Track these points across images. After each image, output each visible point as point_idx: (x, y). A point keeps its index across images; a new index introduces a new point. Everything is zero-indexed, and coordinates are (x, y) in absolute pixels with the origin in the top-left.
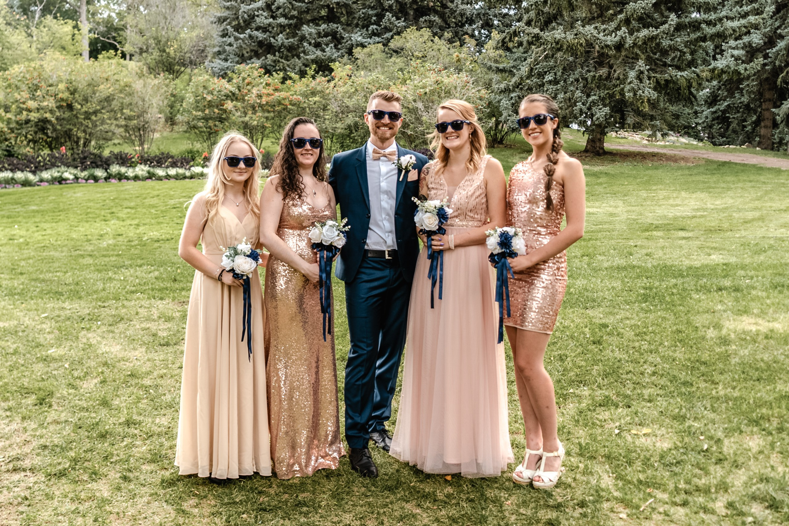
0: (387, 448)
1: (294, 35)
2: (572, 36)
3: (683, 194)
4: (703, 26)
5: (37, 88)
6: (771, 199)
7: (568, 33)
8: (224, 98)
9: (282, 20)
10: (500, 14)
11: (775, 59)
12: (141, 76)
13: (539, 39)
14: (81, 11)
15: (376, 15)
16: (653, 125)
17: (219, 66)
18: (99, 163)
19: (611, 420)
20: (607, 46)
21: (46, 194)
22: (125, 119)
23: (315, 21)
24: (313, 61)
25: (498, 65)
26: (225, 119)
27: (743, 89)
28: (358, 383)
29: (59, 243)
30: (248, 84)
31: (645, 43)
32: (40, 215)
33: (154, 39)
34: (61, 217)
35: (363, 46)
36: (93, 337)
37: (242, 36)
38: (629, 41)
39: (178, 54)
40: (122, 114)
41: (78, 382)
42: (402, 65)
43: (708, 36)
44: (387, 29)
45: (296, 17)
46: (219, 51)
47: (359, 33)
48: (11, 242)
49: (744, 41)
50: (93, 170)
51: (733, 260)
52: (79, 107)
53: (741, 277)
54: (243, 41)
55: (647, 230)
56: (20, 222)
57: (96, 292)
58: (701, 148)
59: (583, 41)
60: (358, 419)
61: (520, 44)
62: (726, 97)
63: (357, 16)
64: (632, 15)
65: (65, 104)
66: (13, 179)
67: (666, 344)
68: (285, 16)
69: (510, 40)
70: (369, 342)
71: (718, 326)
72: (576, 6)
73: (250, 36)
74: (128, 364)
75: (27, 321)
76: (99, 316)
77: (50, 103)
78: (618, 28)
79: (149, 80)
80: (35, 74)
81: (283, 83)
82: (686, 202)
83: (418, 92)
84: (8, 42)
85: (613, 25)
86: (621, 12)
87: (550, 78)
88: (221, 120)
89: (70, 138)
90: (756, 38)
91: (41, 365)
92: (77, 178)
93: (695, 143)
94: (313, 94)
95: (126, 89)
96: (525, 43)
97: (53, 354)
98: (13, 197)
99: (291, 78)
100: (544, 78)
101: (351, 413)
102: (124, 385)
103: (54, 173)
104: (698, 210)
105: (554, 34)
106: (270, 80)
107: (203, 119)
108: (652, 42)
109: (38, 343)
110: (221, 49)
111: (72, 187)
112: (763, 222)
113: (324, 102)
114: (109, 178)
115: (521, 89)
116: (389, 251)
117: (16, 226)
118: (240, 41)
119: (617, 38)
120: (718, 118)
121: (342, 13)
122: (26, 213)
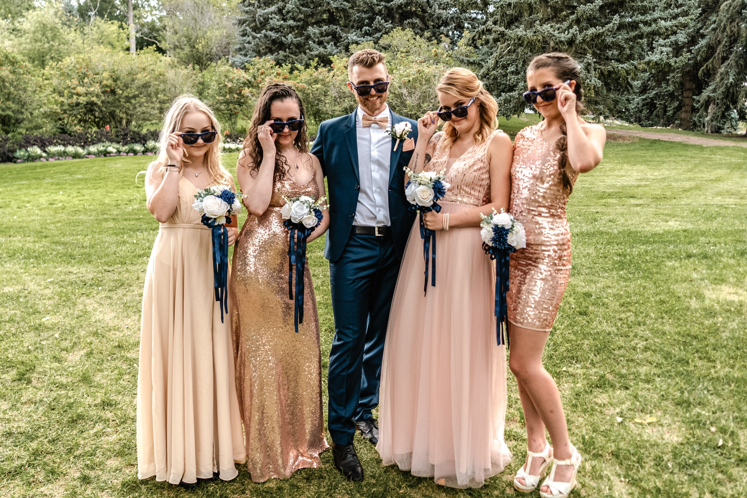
0: (374, 440)
1: (301, 35)
2: (532, 34)
3: (626, 166)
4: (641, 25)
5: (85, 75)
6: (701, 171)
7: (528, 31)
8: (242, 85)
9: (291, 22)
10: (470, 18)
11: (697, 55)
12: (172, 66)
13: (504, 36)
14: (129, 16)
15: (369, 18)
16: (597, 109)
17: (240, 61)
18: (138, 139)
19: (611, 405)
20: (561, 42)
21: (91, 165)
22: (160, 102)
23: (318, 23)
24: (316, 56)
25: (468, 59)
26: (243, 103)
27: (669, 80)
28: (343, 374)
29: (92, 207)
30: (262, 74)
31: (592, 40)
32: (83, 183)
33: (186, 37)
34: (101, 185)
35: (357, 43)
36: (90, 304)
37: (258, 35)
38: (580, 38)
39: (205, 50)
40: (157, 98)
41: (64, 354)
42: (390, 59)
43: (645, 34)
44: (377, 30)
45: (303, 20)
46: (240, 48)
47: (354, 33)
48: (50, 206)
49: (671, 40)
50: (132, 145)
51: (689, 226)
52: (121, 92)
53: (704, 244)
54: (259, 39)
55: (602, 198)
56: (65, 189)
57: (107, 255)
58: (634, 129)
59: (540, 38)
60: (343, 413)
61: (487, 42)
62: (655, 87)
63: (352, 19)
64: (582, 16)
65: (109, 90)
66: (65, 152)
67: (653, 315)
68: (294, 19)
69: (479, 38)
70: (355, 328)
71: (700, 297)
72: (535, 8)
73: (265, 36)
74: (117, 333)
75: (32, 286)
76: (102, 281)
77: (96, 89)
78: (570, 27)
79: (180, 70)
80: (84, 64)
81: (291, 72)
82: (629, 173)
83: (403, 80)
84: (64, 39)
85: (566, 24)
86: (573, 13)
87: (513, 69)
88: (240, 104)
89: (114, 118)
90: (682, 37)
91: (32, 334)
92: (119, 152)
93: (627, 124)
94: (316, 82)
95: (161, 77)
96: (491, 41)
97: (47, 323)
98: (63, 167)
99: (297, 69)
100: (507, 69)
101: (335, 406)
102: (109, 358)
103: (100, 147)
104: (641, 180)
105: (516, 32)
106: (280, 70)
107: (225, 102)
108: (598, 38)
109: (36, 309)
110: (241, 47)
111: (114, 159)
112: (700, 191)
113: (324, 89)
114: (146, 152)
115: (488, 78)
116: (379, 228)
117: (61, 192)
118: (257, 39)
119: (570, 35)
120: (647, 104)
121: (340, 17)
122: (72, 180)
